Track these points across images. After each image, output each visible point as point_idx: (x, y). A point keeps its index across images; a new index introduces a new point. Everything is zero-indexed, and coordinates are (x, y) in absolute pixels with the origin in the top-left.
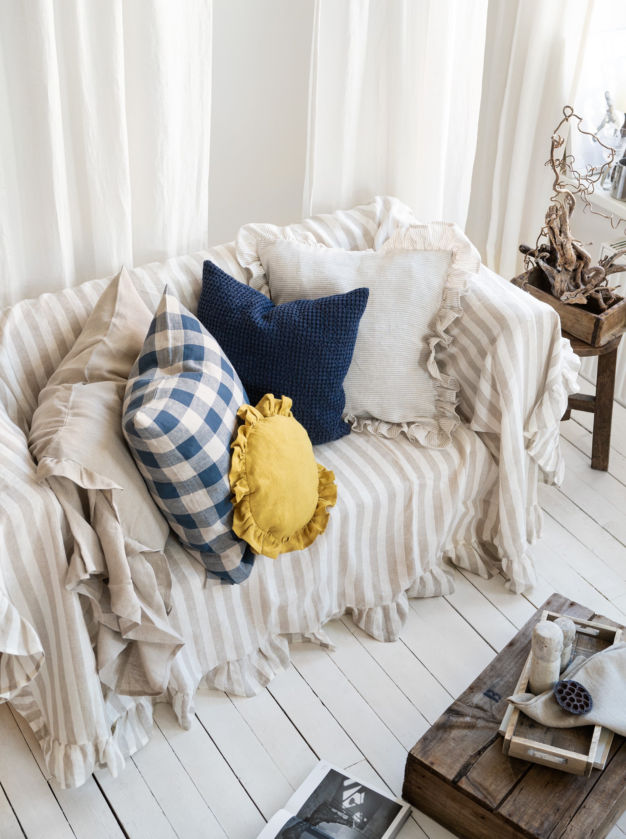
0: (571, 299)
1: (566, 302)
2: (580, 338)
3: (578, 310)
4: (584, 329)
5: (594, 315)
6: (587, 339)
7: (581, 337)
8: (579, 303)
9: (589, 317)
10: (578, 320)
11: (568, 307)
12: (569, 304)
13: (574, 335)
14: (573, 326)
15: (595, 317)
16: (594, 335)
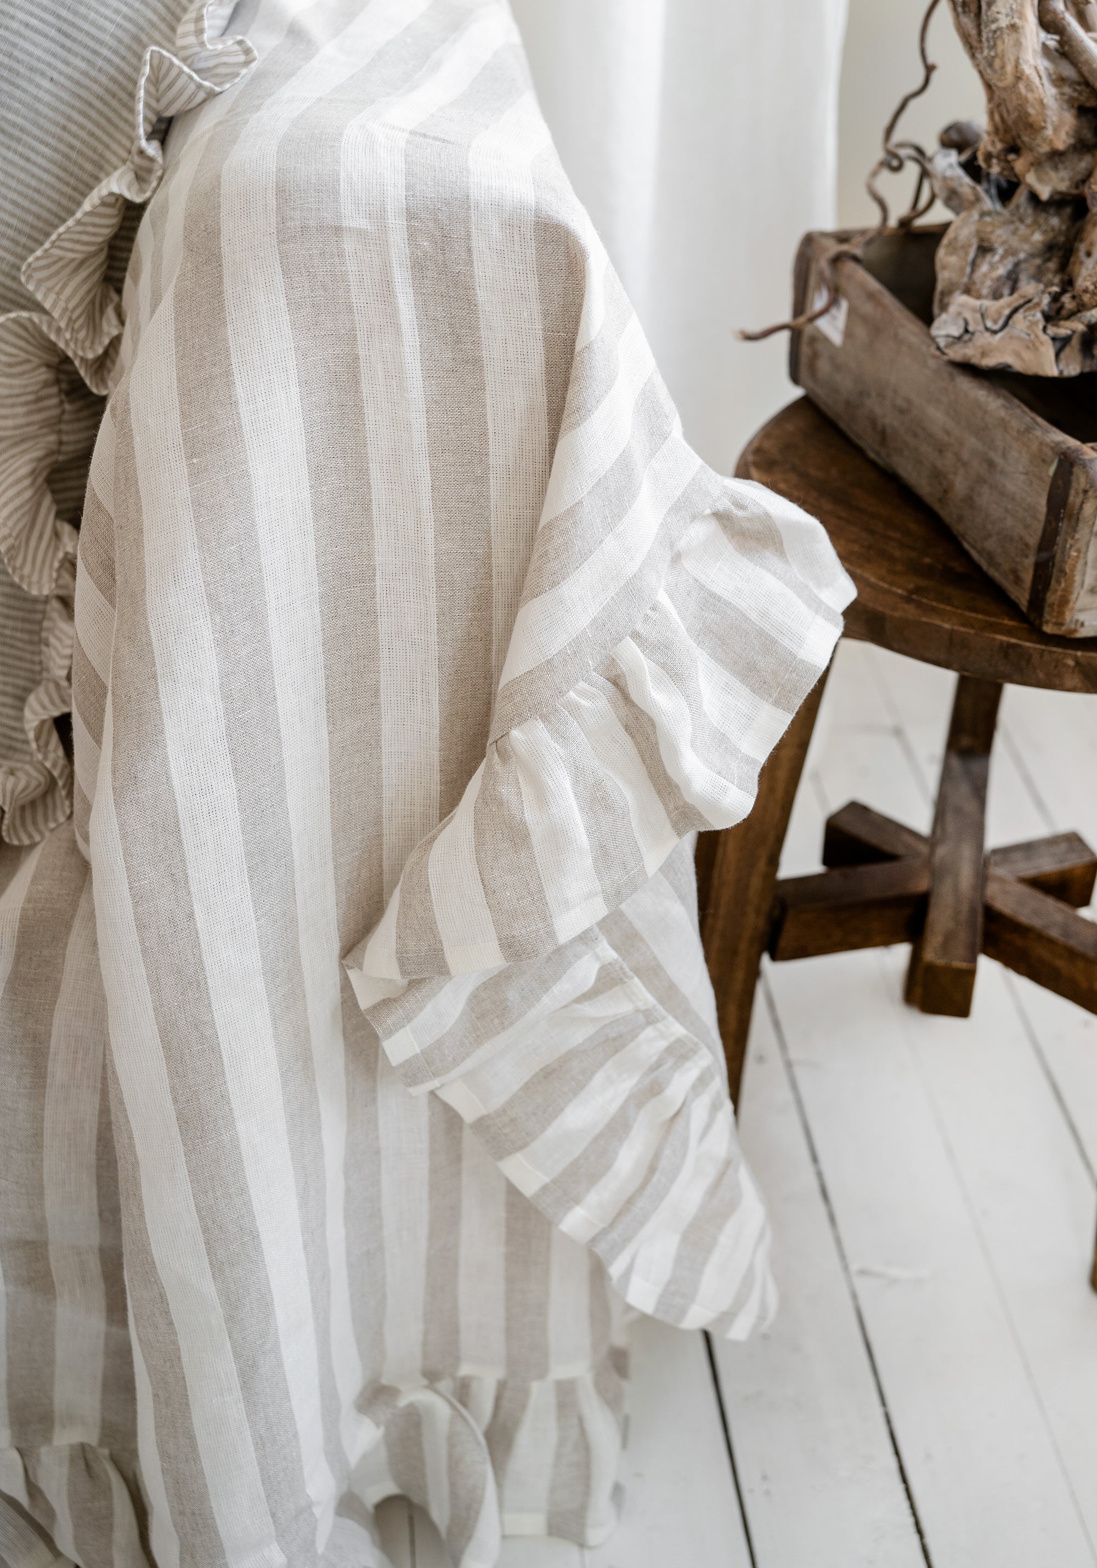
0: (984, 339)
1: (957, 353)
2: (992, 572)
3: (1000, 402)
4: (1009, 522)
5: (1059, 437)
6: (1018, 580)
7: (997, 566)
8: (1018, 366)
9: (1034, 447)
10: (991, 464)
11: (966, 384)
12: (968, 369)
13: (974, 553)
14: (969, 500)
15: (1056, 449)
16: (1045, 555)
